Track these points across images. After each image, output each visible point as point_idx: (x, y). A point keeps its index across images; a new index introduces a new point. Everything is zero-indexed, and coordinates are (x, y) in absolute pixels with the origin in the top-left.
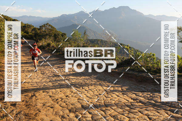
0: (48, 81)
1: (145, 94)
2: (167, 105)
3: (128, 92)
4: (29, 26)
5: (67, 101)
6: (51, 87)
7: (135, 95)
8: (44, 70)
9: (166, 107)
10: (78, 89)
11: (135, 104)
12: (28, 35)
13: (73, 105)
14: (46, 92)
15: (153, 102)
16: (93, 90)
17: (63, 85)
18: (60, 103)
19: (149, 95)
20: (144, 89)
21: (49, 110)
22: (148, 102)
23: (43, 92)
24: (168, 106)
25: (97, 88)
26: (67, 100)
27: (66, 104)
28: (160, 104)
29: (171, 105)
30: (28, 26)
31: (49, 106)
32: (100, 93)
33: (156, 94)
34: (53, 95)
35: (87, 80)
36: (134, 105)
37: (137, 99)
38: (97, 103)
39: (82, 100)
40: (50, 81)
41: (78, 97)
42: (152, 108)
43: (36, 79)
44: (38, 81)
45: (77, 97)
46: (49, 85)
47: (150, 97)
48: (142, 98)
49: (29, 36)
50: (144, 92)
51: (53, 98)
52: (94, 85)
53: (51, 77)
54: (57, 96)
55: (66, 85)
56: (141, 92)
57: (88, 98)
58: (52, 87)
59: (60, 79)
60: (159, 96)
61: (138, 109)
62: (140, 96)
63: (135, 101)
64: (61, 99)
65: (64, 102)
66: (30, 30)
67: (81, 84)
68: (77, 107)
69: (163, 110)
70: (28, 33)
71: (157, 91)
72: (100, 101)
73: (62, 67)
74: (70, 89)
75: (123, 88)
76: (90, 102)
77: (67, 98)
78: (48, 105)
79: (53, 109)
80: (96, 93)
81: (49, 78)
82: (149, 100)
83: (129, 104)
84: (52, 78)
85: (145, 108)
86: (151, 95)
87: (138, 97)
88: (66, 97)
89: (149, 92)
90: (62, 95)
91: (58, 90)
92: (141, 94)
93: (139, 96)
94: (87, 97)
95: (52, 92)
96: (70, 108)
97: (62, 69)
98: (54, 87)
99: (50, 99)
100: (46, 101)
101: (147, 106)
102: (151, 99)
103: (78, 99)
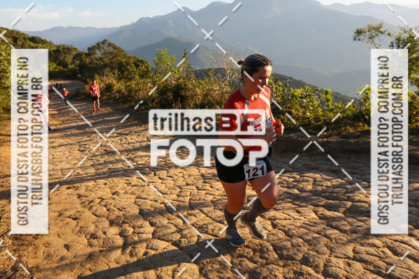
0: (89, 165)
4: (68, 49)
5: (111, 204)
6: (90, 178)
8: (86, 143)
10: (144, 177)
12: (65, 69)
13: (121, 210)
14: (74, 187)
17: (116, 171)
18: (94, 208)
19: (293, 177)
23: (68, 188)
26: (112, 201)
27: (108, 210)
28: (309, 194)
30: (64, 49)
31: (69, 217)
34: (87, 193)
39: (144, 199)
40: (92, 165)
41: (139, 192)
44: (68, 166)
45: (134, 194)
46: (87, 174)
49: (69, 71)
51: (84, 199)
53: (97, 156)
54: (93, 195)
55: (125, 170)
57: (159, 194)
58: (92, 176)
59: (116, 160)
64: (100, 200)
65: (105, 206)
66: (69, 59)
68: (128, 215)
70: (65, 65)
72: (181, 199)
74: (126, 178)
77: (115, 196)
78: (68, 213)
79: (78, 221)
81: (93, 158)
84: (98, 158)
88: (111, 195)
89: (296, 172)
90: (106, 193)
91: (102, 181)
94: (159, 191)
95: (87, 186)
96: (113, 217)
98: (96, 177)
99: (78, 201)
100: (68, 206)
102: (294, 186)
103: (137, 198)
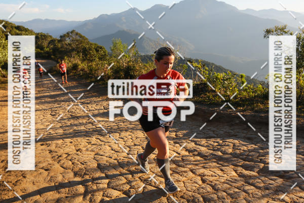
0: (59, 127)
1: (211, 142)
2: (241, 157)
3: (184, 139)
5: (75, 159)
6: (59, 137)
7: (193, 144)
8: (56, 109)
9: (238, 160)
10: (101, 138)
11: (188, 158)
12: (42, 51)
13: (83, 164)
14: (47, 144)
15: (220, 153)
16: (126, 139)
17: (79, 132)
18: (62, 162)
19: (217, 142)
20: (211, 134)
21: (40, 174)
22: (211, 154)
23: (42, 145)
24: (242, 159)
25: (133, 135)
26: (76, 156)
27: (73, 164)
28: (230, 156)
29: (246, 158)
32: (136, 143)
33: (228, 140)
34: (56, 150)
35: (124, 122)
36: (187, 160)
37: (195, 150)
38: (124, 158)
39: (102, 155)
40: (61, 127)
41: (97, 150)
42: (214, 164)
43: (38, 124)
44: (42, 127)
45: (94, 151)
46: (56, 134)
47: (217, 145)
48: (203, 149)
49: (44, 53)
50: (211, 137)
51: (54, 154)
52: (130, 130)
53: (65, 119)
54: (62, 151)
55: (86, 132)
56: (206, 138)
57: (113, 152)
58: (61, 135)
59: (79, 123)
60: (232, 143)
61: (190, 166)
62: (202, 146)
63: (191, 154)
64: (67, 155)
65: (70, 160)
67: (111, 128)
68: (89, 168)
69: (231, 166)
71: (232, 136)
73: (88, 103)
74: (88, 138)
75: (178, 133)
76: (113, 158)
77: (79, 153)
78: (41, 165)
79: (49, 171)
80: (130, 143)
81: (62, 121)
82: (214, 150)
83: (177, 159)
84: (66, 121)
85: (202, 165)
86: (221, 142)
87: (198, 146)
88: (75, 152)
89: (219, 138)
90: (71, 149)
91: (68, 140)
92: (204, 142)
93: (200, 145)
94: (112, 150)
95: (57, 144)
96: (76, 169)
97: (87, 107)
98: (64, 137)
99: (49, 155)
100: (42, 159)
101: (208, 161)
102: (218, 149)
103: (95, 155)
